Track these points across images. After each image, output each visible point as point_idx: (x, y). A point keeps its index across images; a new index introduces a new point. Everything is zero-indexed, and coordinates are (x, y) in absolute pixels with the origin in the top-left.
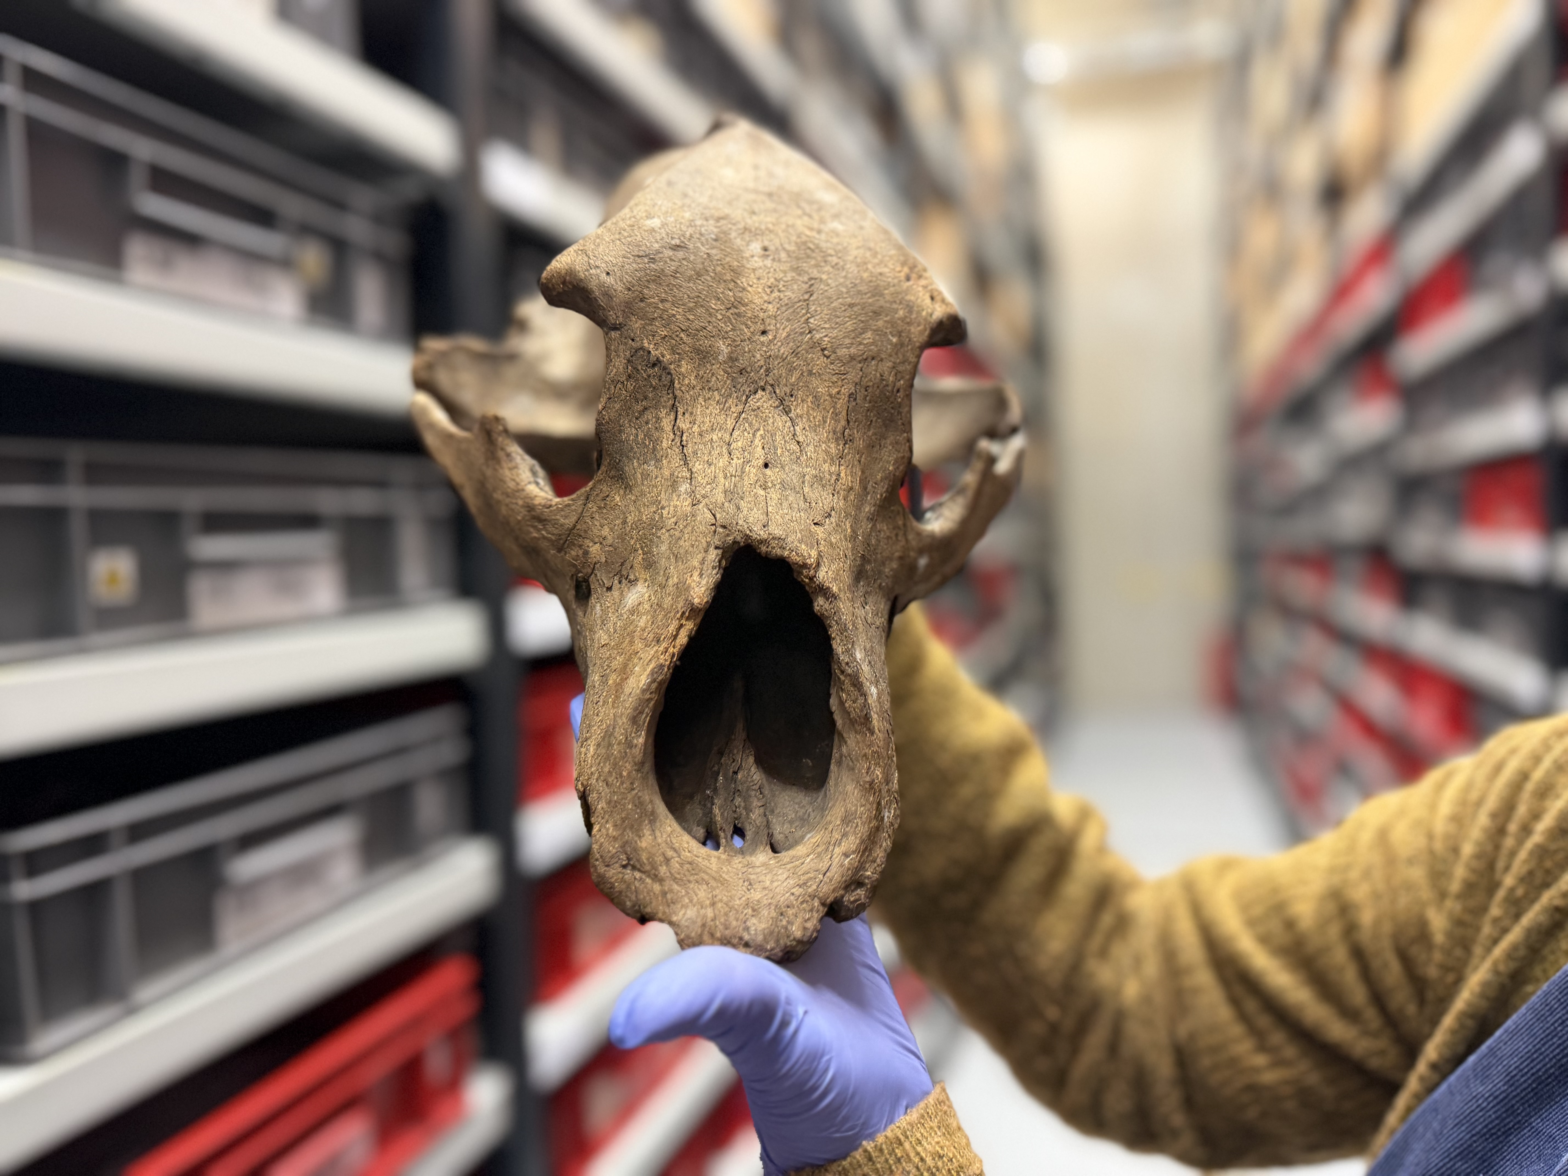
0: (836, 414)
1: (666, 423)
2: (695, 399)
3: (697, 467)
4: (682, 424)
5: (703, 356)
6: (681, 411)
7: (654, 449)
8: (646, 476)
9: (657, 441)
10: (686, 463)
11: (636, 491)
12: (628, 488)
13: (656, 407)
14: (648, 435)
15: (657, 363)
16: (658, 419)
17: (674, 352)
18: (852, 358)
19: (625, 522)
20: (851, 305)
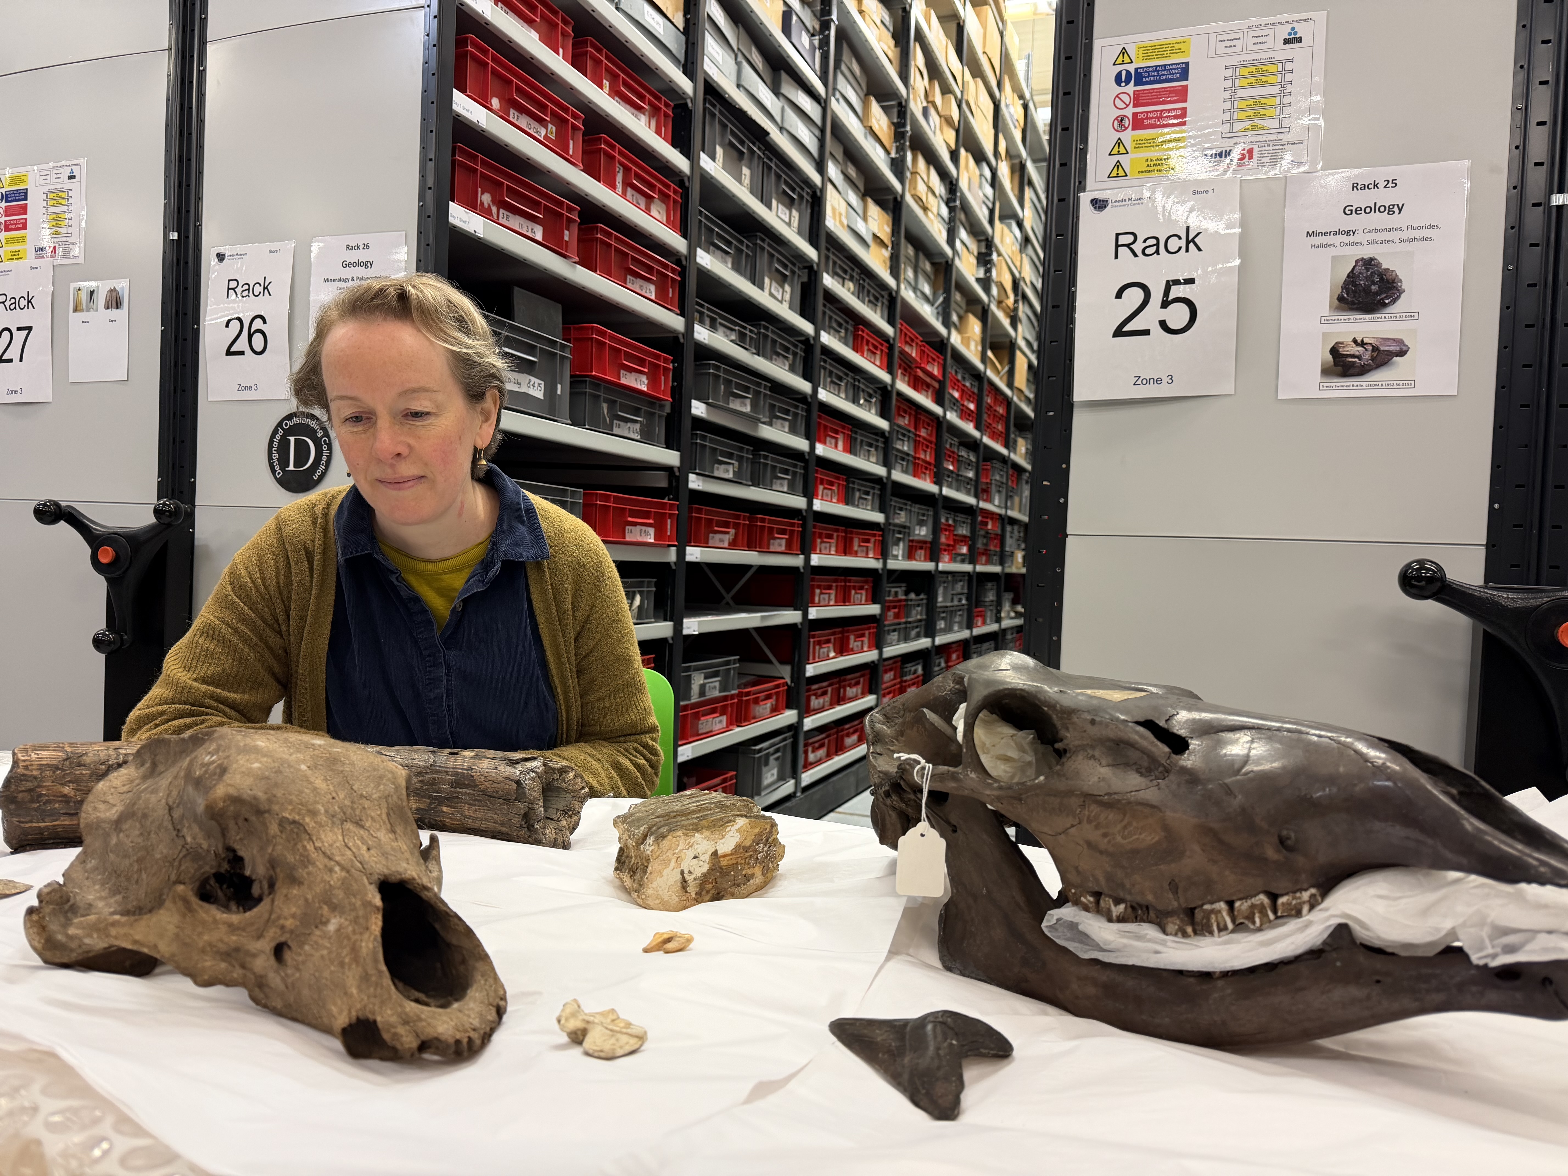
0: (384, 823)
1: (310, 847)
2: (319, 832)
3: (338, 858)
4: (318, 844)
5: (313, 813)
6: (314, 839)
7: (308, 861)
8: (309, 874)
9: (307, 857)
10: (330, 859)
11: (306, 882)
12: (300, 883)
13: (301, 841)
14: (301, 855)
15: (294, 822)
16: (304, 847)
17: (299, 814)
18: (380, 798)
19: (306, 900)
20: (368, 777)
